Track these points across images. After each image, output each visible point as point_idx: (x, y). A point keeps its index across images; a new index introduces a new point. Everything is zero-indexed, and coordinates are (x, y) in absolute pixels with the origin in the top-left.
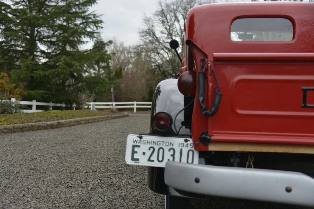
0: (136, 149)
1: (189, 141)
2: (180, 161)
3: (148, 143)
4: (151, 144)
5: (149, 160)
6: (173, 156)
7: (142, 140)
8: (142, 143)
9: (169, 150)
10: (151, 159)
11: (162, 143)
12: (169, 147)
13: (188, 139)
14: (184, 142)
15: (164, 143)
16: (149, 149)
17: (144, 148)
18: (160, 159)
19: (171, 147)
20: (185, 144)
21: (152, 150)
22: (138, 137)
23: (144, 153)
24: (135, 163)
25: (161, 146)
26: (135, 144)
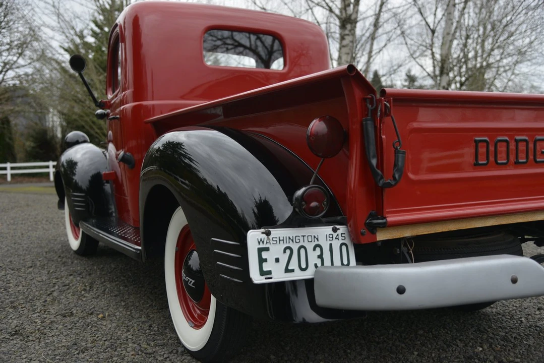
0: (265, 255)
1: (339, 229)
2: (332, 264)
3: (282, 242)
4: (286, 242)
5: (287, 270)
6: (321, 257)
7: (271, 237)
8: (272, 242)
9: (314, 249)
10: (290, 268)
11: (301, 239)
12: (313, 244)
13: (338, 227)
14: (332, 233)
15: (306, 238)
16: (285, 252)
17: (276, 250)
18: (303, 266)
19: (317, 243)
20: (335, 235)
21: (288, 251)
22: (263, 233)
23: (277, 260)
24: (266, 279)
25: (302, 243)
26: (261, 246)
